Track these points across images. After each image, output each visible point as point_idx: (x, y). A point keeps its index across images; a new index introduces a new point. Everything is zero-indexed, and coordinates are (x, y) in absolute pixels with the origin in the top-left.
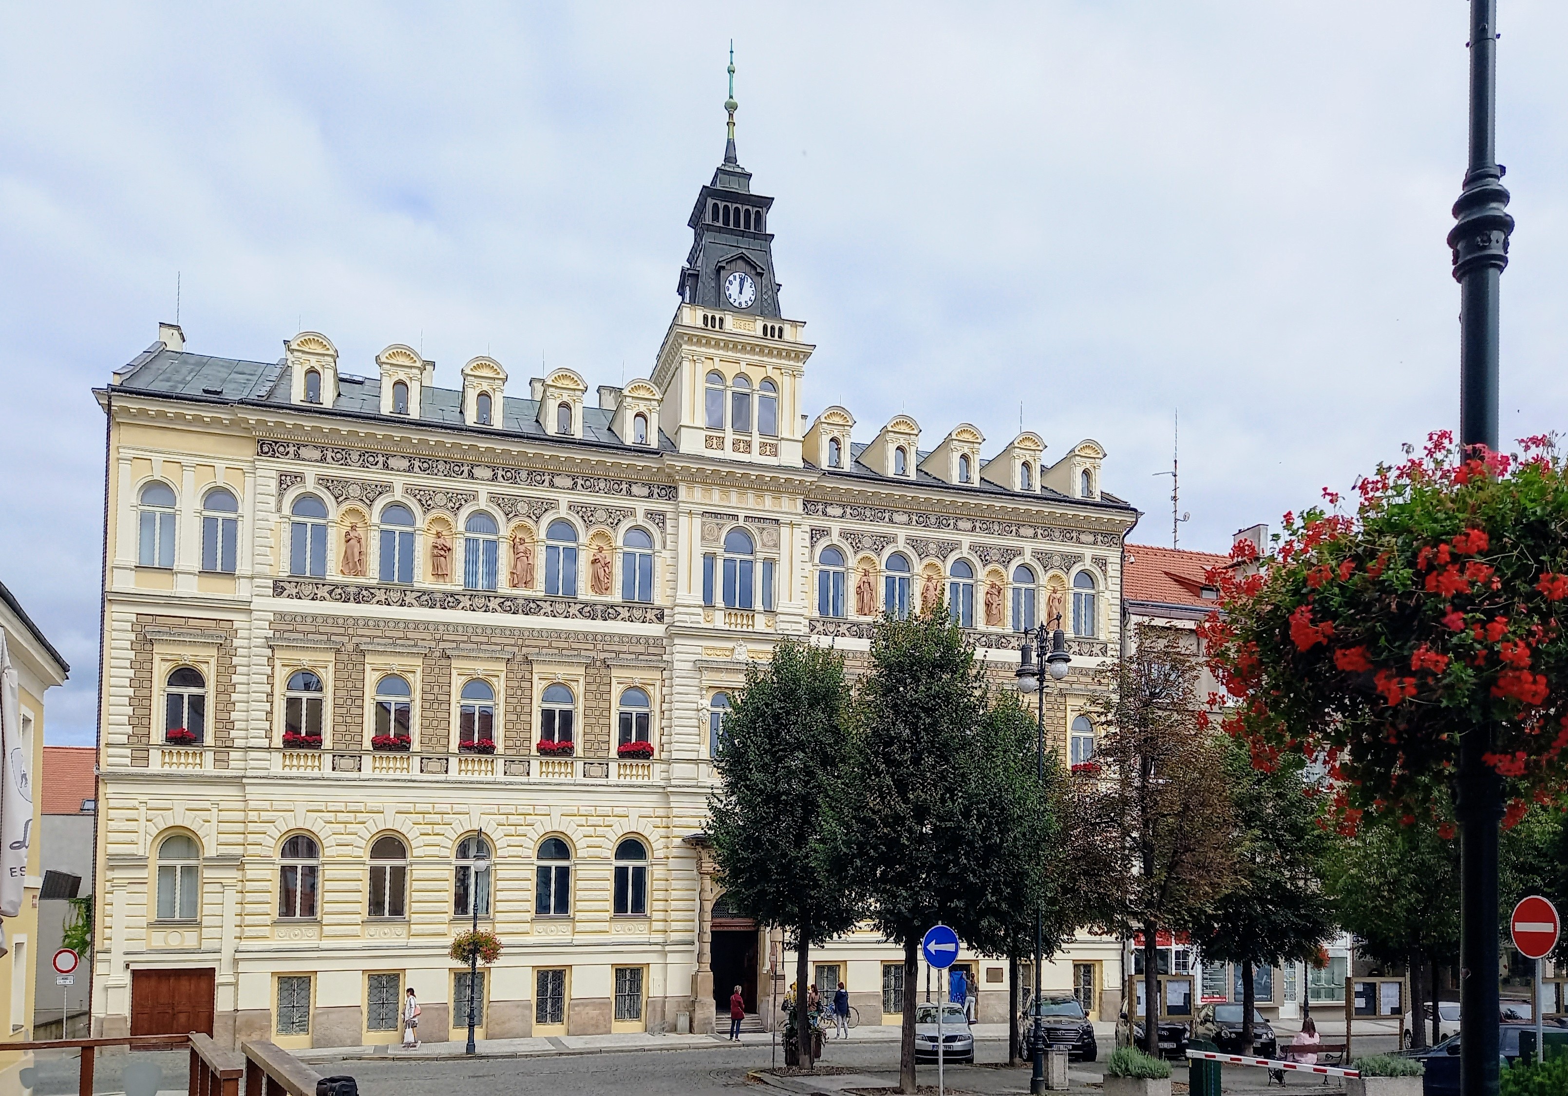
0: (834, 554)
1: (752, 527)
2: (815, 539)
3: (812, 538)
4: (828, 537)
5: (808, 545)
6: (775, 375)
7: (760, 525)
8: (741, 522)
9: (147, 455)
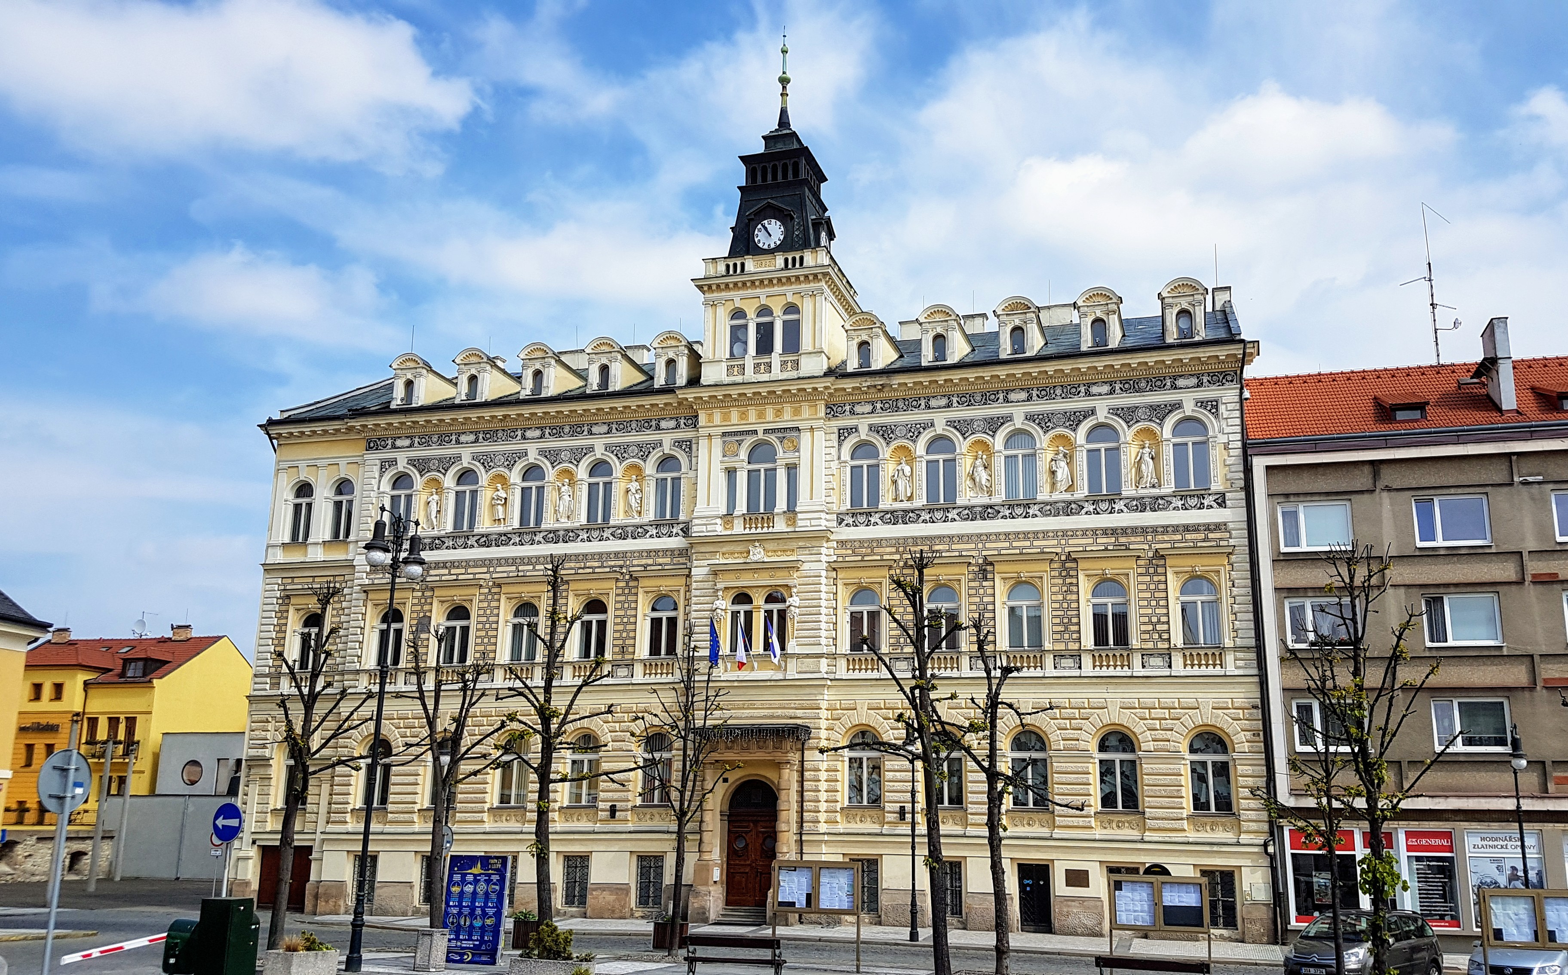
0: (863, 449)
1: (772, 438)
2: (842, 438)
3: (839, 437)
4: (856, 434)
5: (836, 444)
6: (795, 300)
7: (780, 435)
8: (760, 435)
9: (295, 464)
